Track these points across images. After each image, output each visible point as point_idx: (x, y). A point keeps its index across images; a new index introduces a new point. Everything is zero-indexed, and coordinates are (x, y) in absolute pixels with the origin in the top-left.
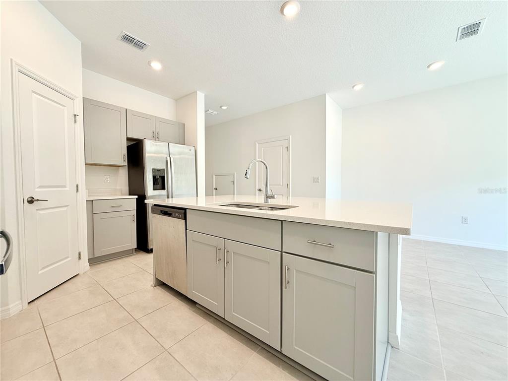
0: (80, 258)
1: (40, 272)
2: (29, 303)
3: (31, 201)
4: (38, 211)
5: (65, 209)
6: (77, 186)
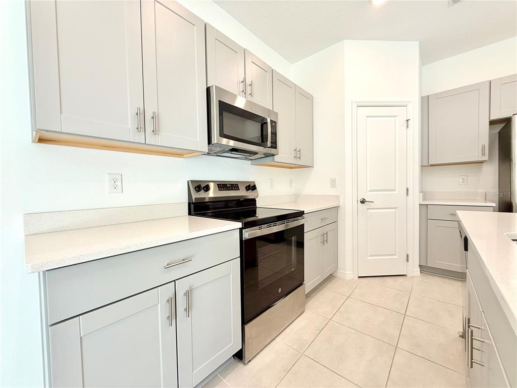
0: (408, 261)
1: (369, 258)
2: (359, 277)
3: (363, 202)
4: (369, 210)
5: (394, 210)
6: (407, 189)
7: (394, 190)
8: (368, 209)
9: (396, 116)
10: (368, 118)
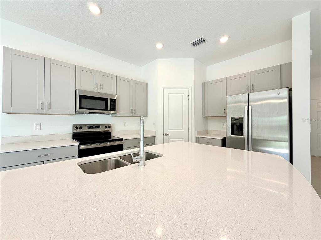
3: (166, 135)
5: (182, 139)
6: (189, 129)
7: (182, 129)
8: (169, 138)
9: (183, 94)
10: (169, 95)
